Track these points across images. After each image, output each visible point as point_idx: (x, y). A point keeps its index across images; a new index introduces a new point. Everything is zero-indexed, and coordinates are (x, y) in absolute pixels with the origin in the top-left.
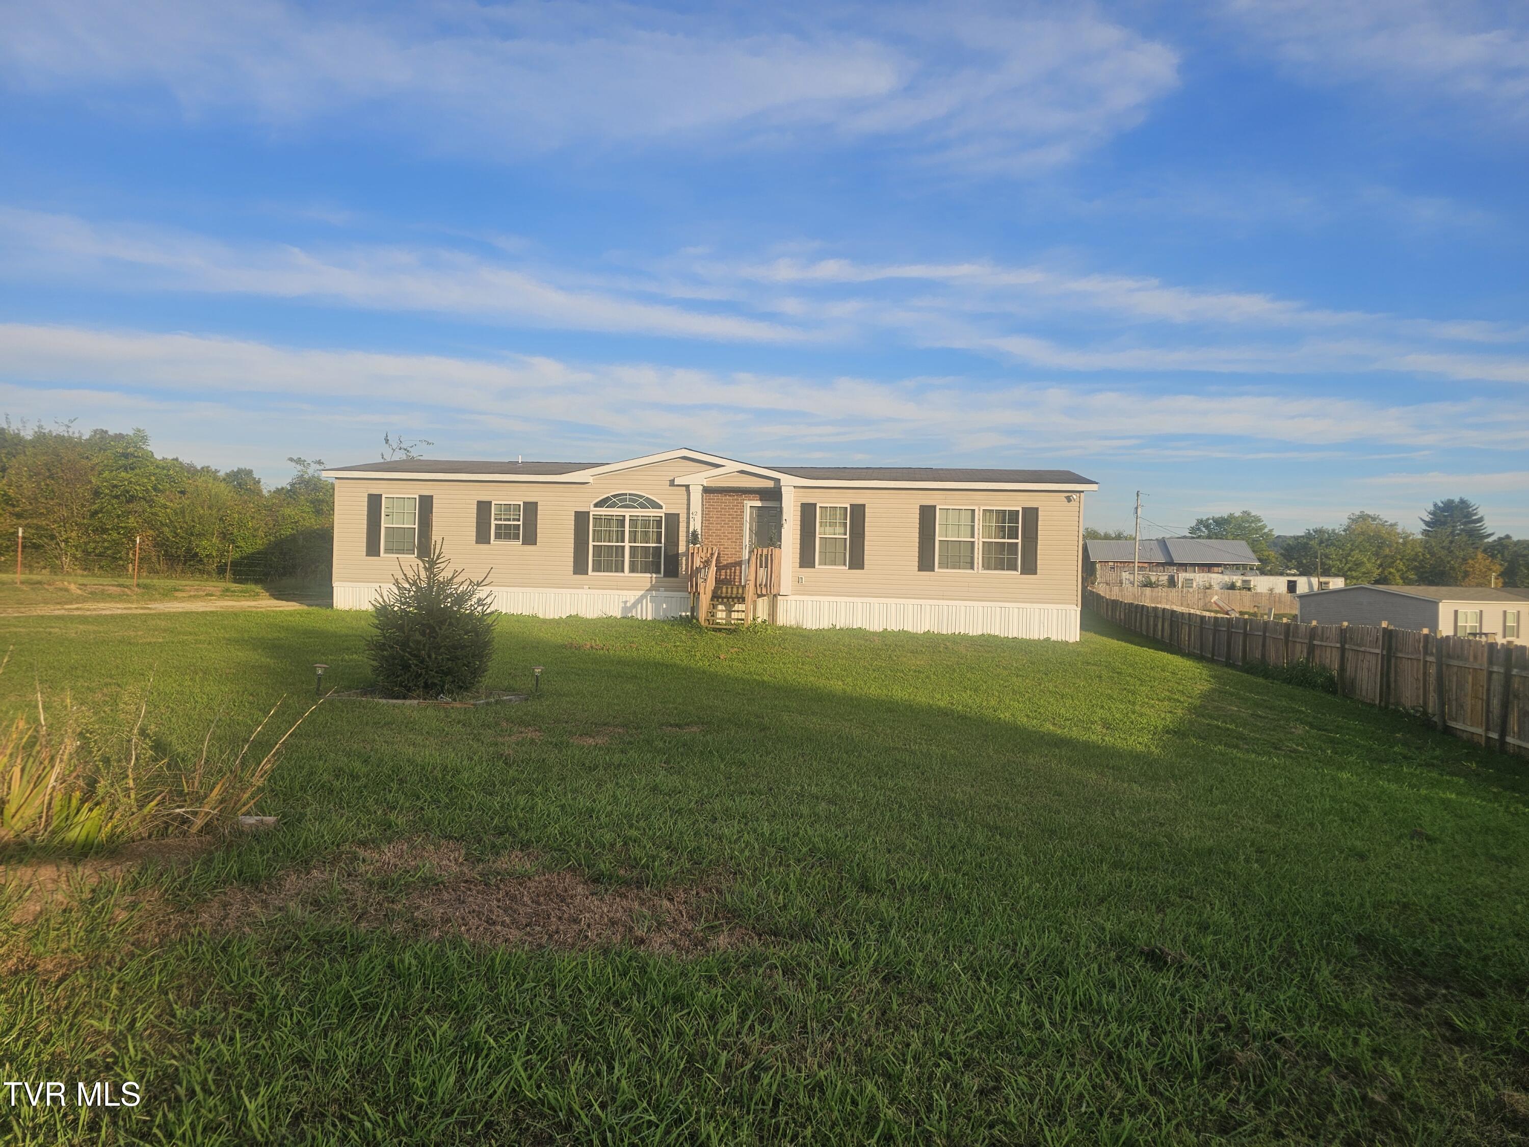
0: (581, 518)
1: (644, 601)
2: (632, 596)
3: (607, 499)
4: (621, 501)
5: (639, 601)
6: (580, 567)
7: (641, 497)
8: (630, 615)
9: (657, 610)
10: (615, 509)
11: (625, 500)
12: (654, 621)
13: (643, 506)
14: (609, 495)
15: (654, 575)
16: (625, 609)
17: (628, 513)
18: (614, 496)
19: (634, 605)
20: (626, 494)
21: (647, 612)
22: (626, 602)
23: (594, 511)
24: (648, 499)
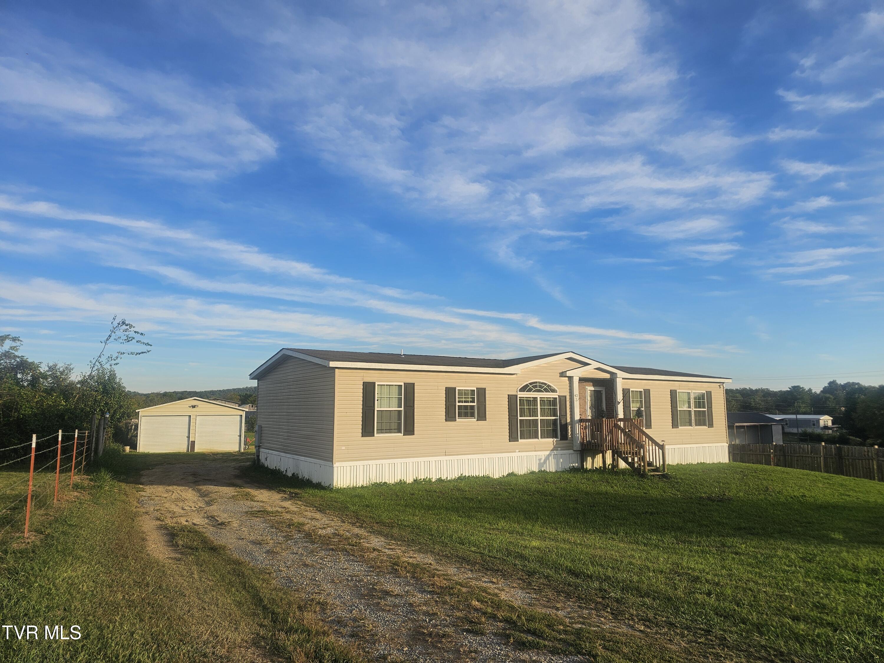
0: (512, 399)
1: (550, 458)
2: (544, 454)
3: (527, 386)
4: (534, 387)
5: (548, 457)
6: (513, 437)
7: (545, 384)
8: (543, 469)
9: (557, 463)
10: (531, 393)
11: (536, 386)
12: (557, 472)
13: (546, 390)
14: (527, 383)
15: (555, 440)
16: (541, 465)
17: (538, 395)
18: (531, 384)
19: (545, 462)
20: (536, 382)
21: (551, 467)
22: (540, 460)
23: (521, 395)
24: (549, 386)
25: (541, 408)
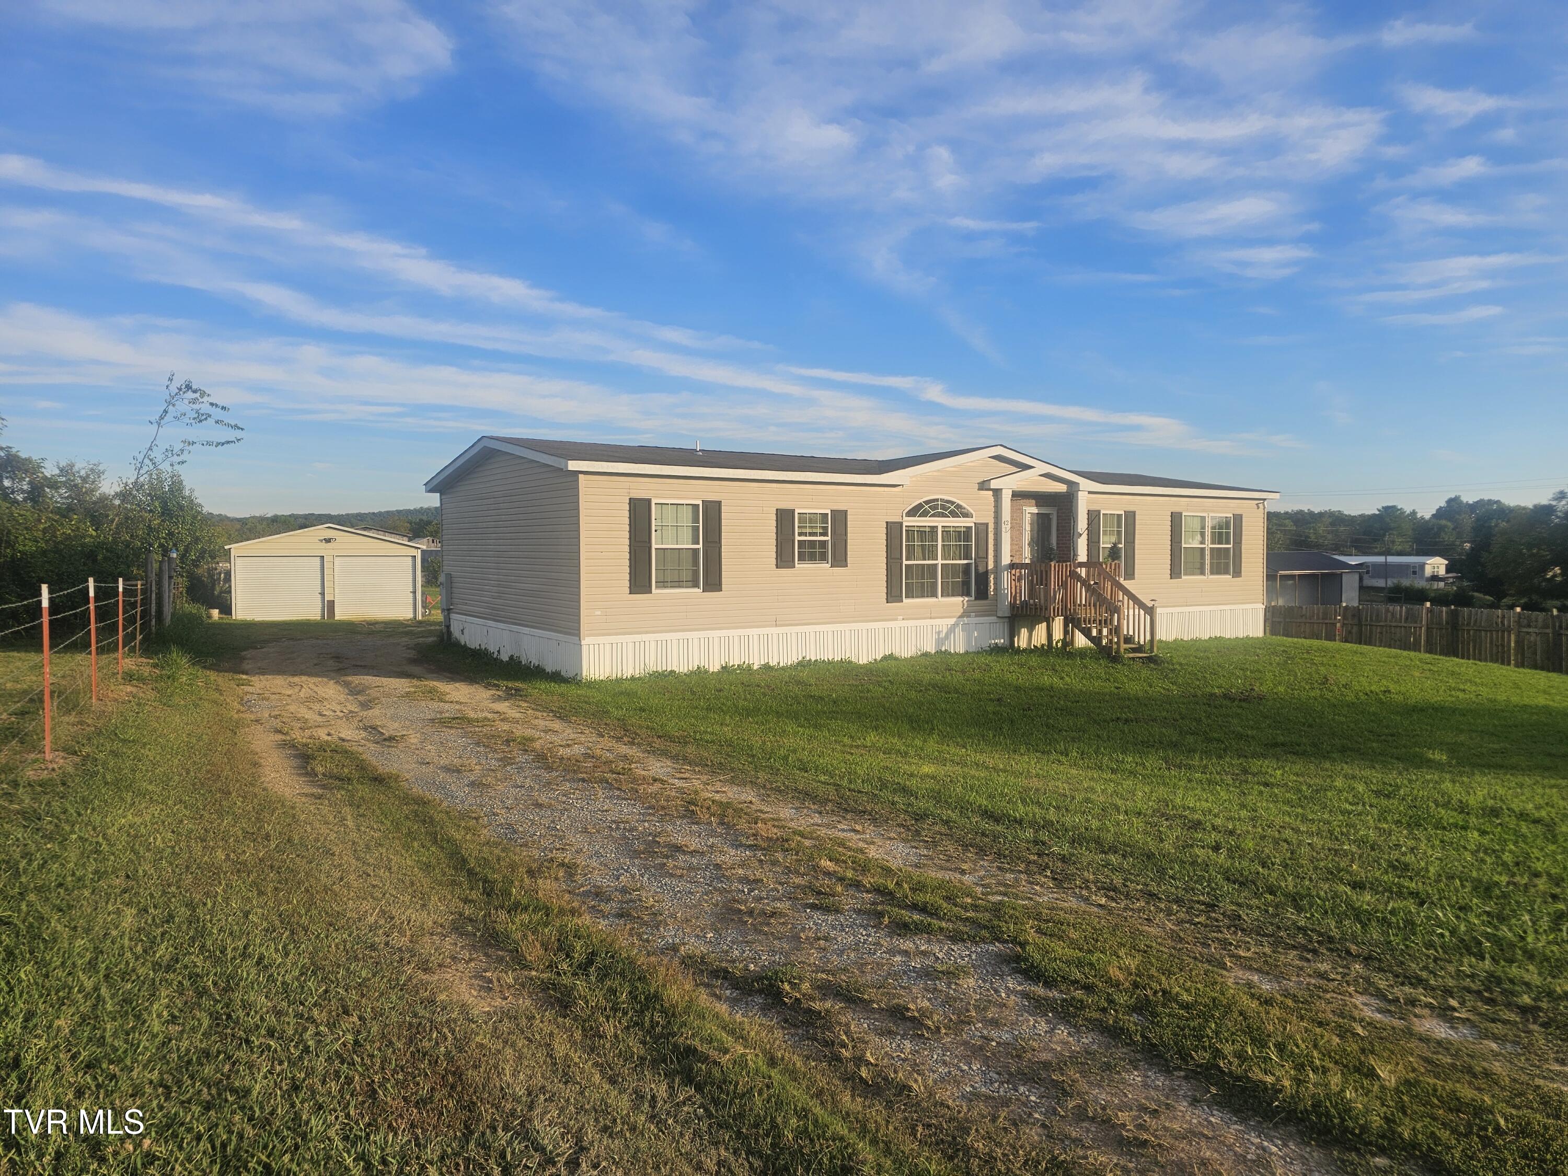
0: (893, 530)
1: (957, 630)
2: (945, 624)
3: (920, 506)
4: (932, 508)
5: (952, 629)
6: (893, 595)
7: (952, 503)
8: (943, 649)
9: (968, 640)
10: (927, 518)
11: (937, 507)
12: (967, 653)
13: (954, 514)
14: (921, 501)
15: (967, 599)
16: (939, 641)
17: (940, 523)
18: (927, 502)
19: (947, 637)
20: (937, 500)
21: (958, 645)
22: (939, 633)
23: (909, 522)
24: (958, 506)
25: (943, 546)
